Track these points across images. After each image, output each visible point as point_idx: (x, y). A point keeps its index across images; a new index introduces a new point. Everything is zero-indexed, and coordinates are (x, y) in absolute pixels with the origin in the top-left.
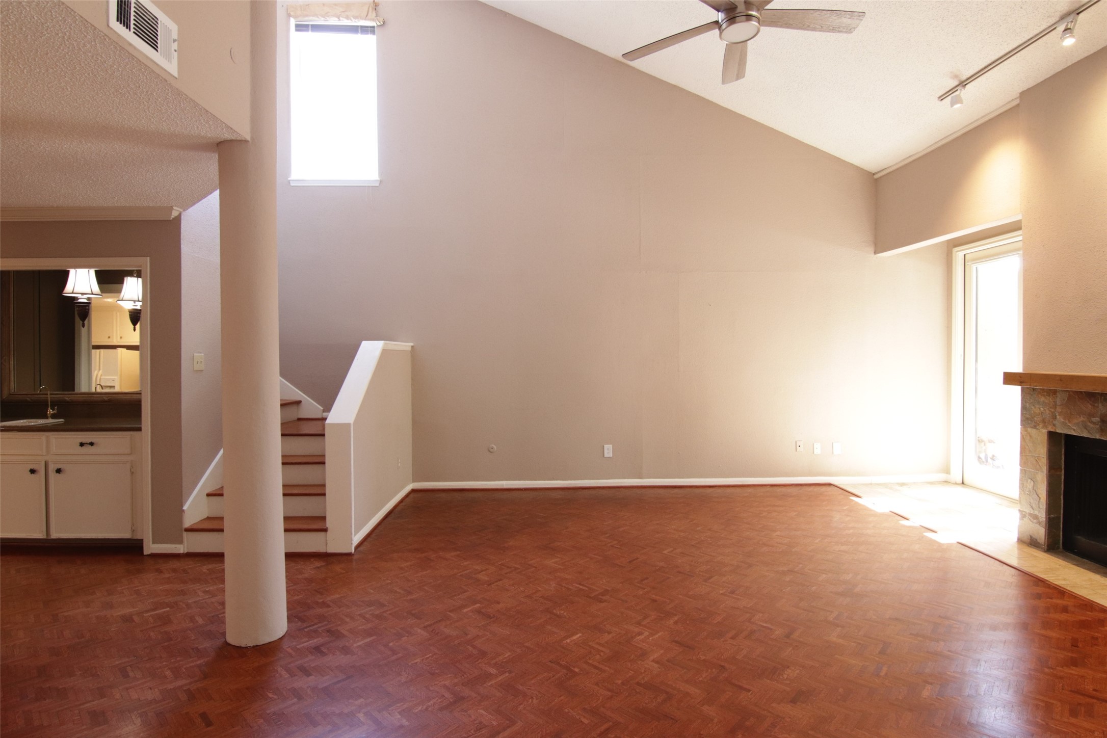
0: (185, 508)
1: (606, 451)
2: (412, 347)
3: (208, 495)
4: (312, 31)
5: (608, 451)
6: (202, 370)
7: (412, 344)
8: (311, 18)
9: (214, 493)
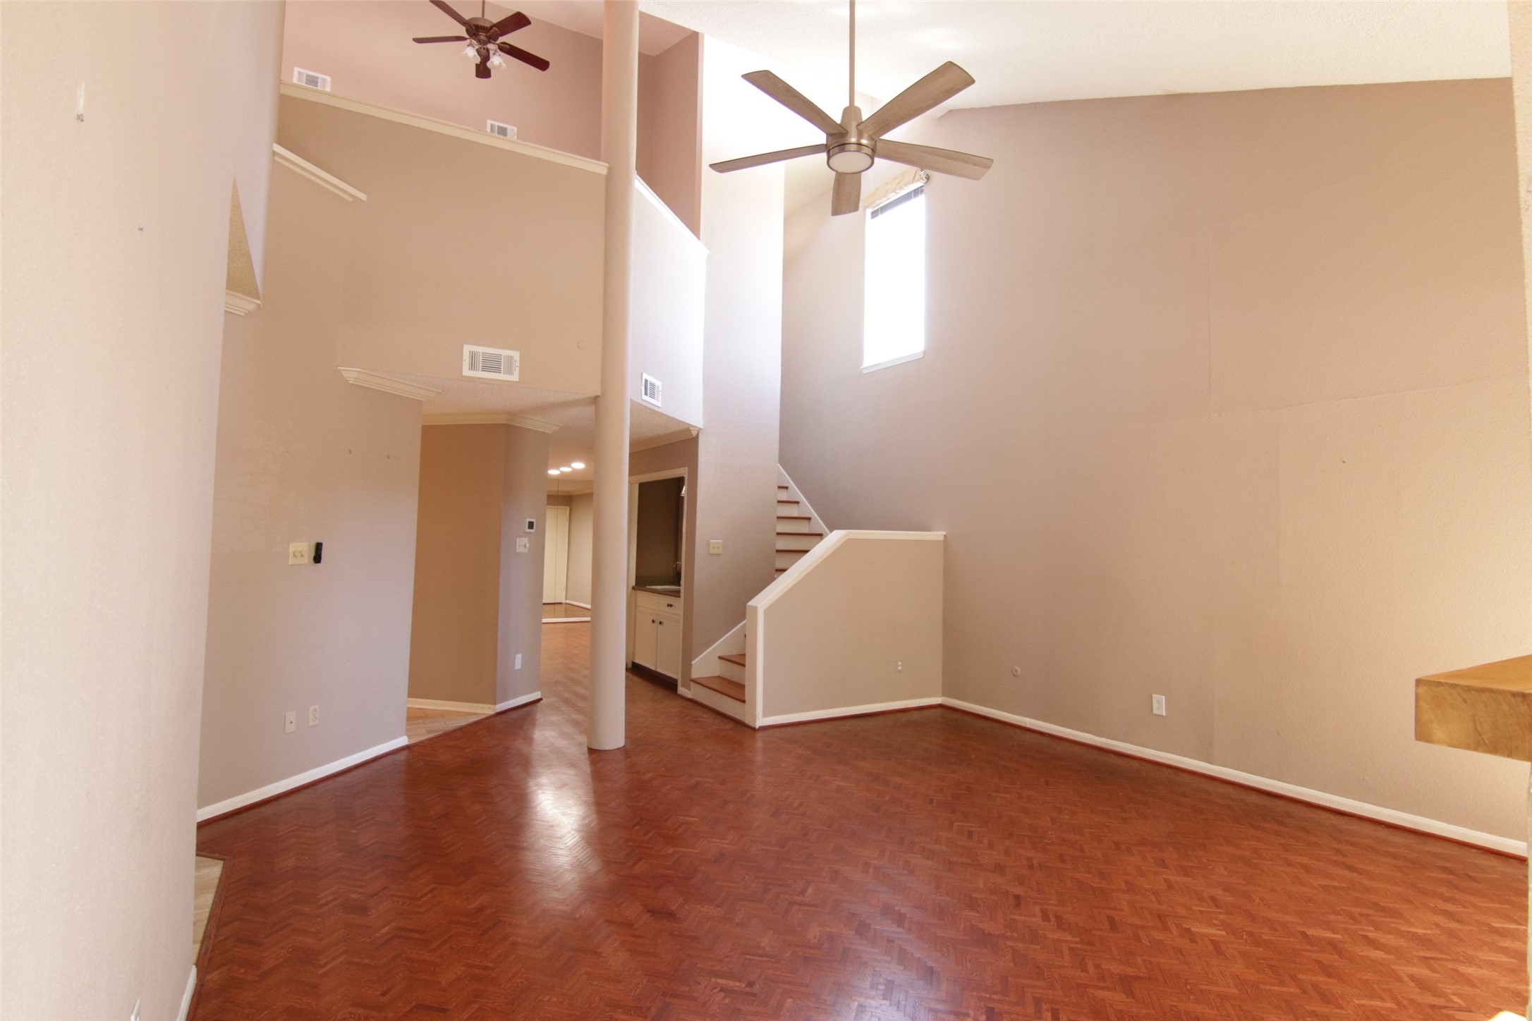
0: (693, 663)
1: (1155, 705)
2: (945, 536)
3: (720, 658)
4: (881, 213)
5: (1160, 705)
6: (720, 554)
7: (944, 533)
8: (878, 202)
9: (728, 658)
